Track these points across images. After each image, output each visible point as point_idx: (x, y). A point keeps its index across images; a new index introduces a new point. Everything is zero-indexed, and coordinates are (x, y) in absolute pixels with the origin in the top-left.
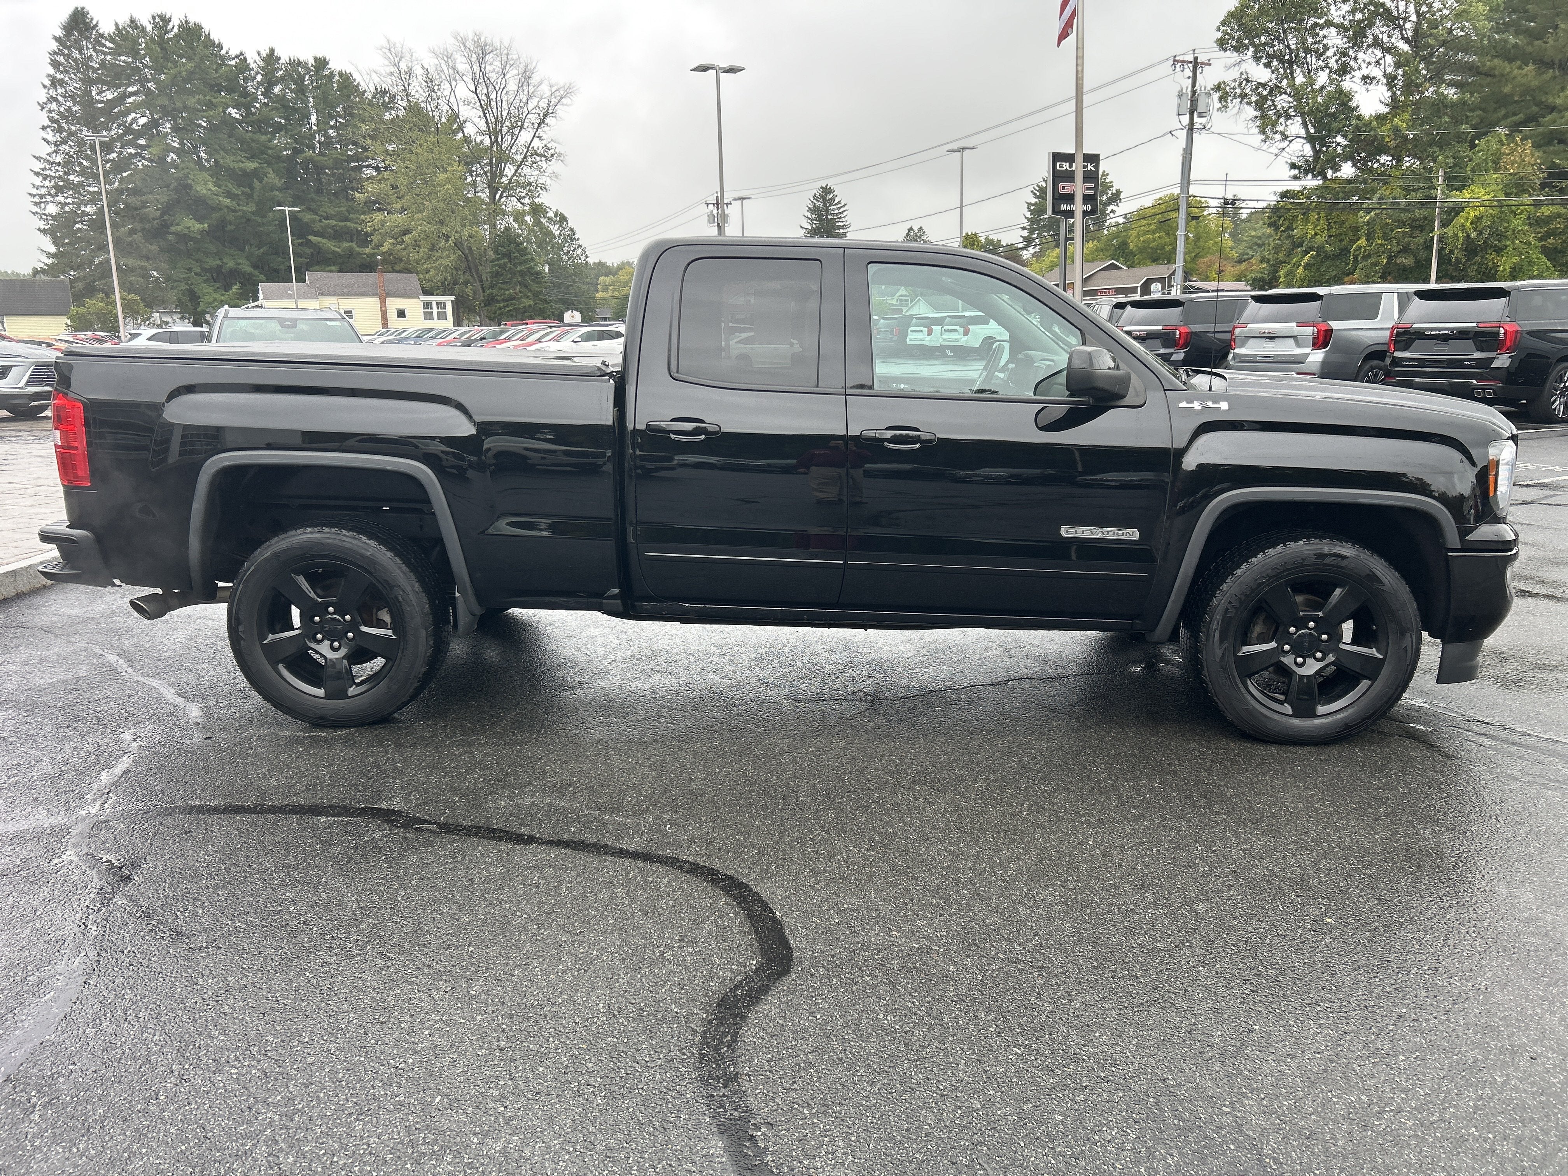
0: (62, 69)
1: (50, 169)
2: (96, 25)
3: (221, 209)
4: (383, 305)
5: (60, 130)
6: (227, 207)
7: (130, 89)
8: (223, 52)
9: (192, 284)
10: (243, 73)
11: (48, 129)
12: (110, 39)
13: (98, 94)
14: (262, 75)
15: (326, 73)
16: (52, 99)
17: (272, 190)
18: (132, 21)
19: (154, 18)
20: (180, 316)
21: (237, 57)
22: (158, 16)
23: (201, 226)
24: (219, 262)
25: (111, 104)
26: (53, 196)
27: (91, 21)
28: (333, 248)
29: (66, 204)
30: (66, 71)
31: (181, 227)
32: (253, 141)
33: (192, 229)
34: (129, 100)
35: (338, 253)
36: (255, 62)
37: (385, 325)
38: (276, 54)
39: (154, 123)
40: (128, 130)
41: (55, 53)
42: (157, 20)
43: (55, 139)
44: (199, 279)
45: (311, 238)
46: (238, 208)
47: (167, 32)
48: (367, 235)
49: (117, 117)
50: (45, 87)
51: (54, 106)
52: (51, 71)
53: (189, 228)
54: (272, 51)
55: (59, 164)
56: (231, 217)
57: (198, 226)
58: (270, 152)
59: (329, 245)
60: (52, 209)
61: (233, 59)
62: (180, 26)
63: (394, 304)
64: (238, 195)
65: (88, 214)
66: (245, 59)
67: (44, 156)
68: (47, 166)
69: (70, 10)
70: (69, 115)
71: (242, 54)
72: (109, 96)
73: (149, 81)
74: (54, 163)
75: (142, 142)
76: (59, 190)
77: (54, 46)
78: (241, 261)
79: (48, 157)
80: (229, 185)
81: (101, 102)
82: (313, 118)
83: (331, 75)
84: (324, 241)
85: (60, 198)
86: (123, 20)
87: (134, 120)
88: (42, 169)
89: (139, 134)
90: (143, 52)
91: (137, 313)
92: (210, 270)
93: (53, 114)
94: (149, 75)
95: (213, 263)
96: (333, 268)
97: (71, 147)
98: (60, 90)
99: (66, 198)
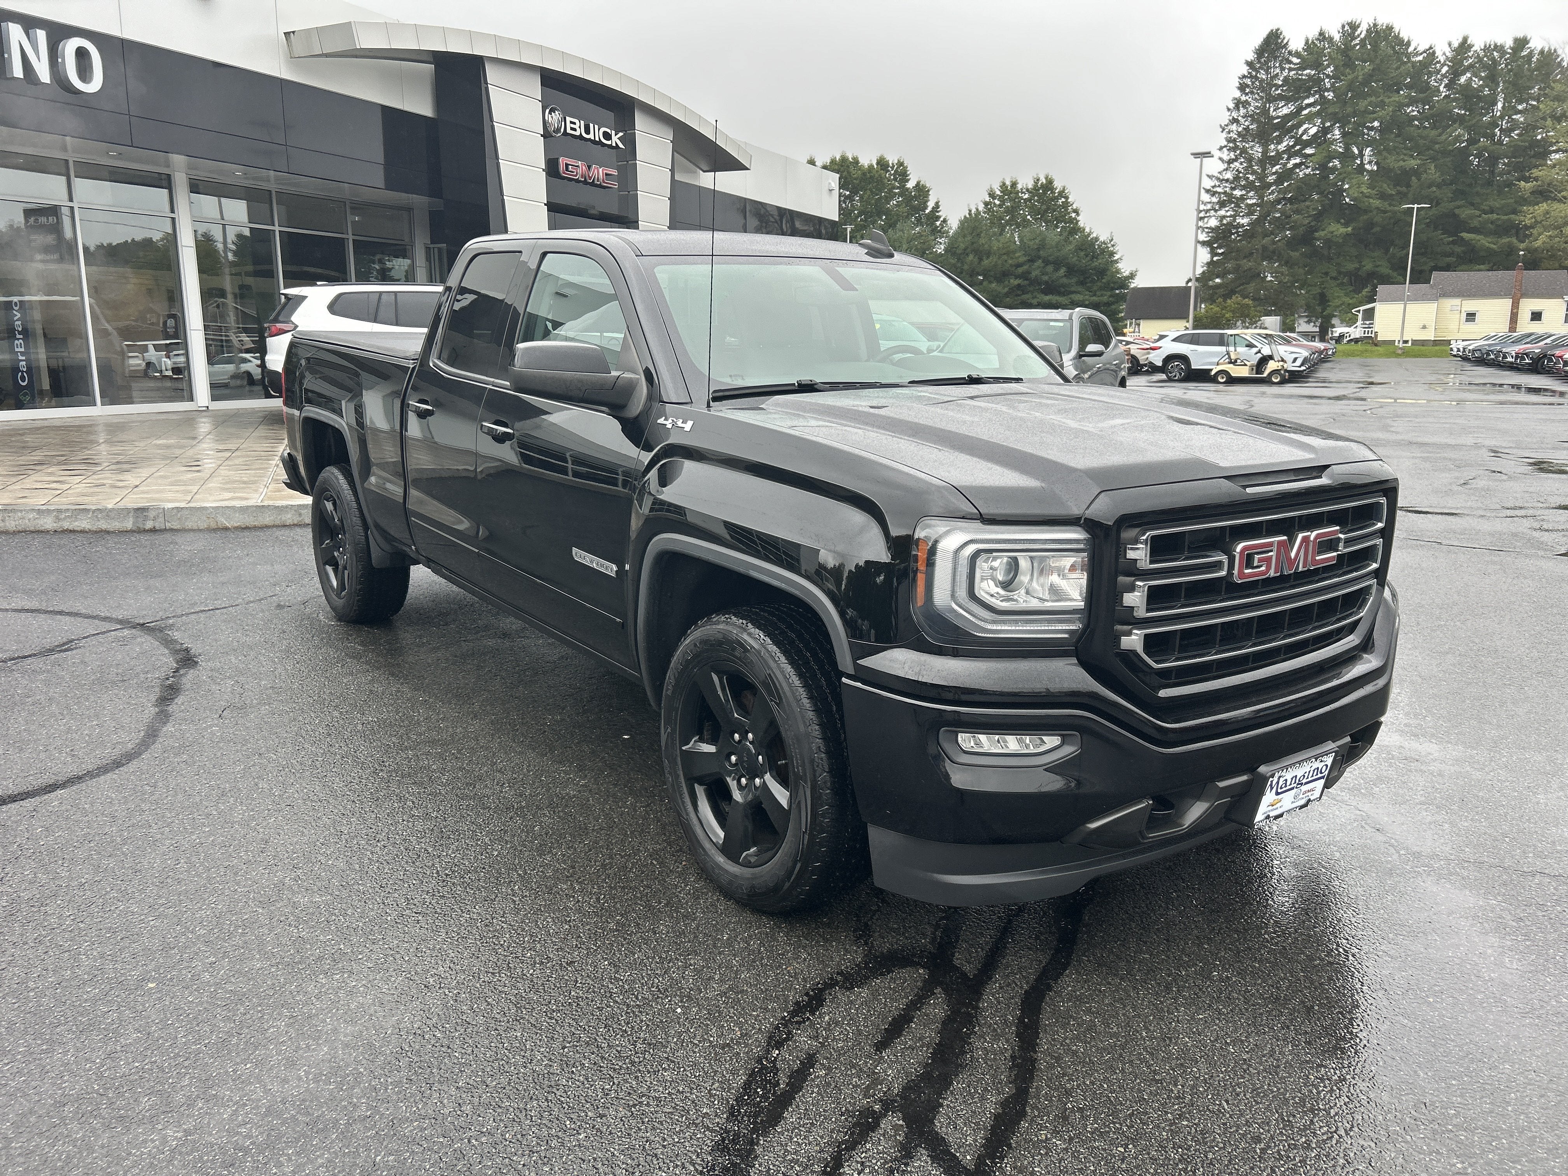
0: (1247, 90)
1: (1219, 186)
2: (1287, 44)
3: (1371, 211)
4: (1515, 306)
5: (1234, 149)
6: (1377, 208)
7: (1307, 101)
8: (1411, 49)
9: (1324, 288)
10: (1427, 67)
11: (1225, 149)
12: (1297, 55)
13: (1274, 110)
14: (1448, 66)
15: (1524, 53)
16: (1235, 121)
17: (1430, 186)
18: (1321, 34)
19: (1343, 26)
20: (1306, 320)
21: (1424, 52)
22: (1348, 24)
23: (1345, 230)
24: (1357, 266)
25: (1286, 118)
26: (1216, 211)
27: (1282, 41)
28: (1487, 244)
29: (1224, 217)
30: (1252, 93)
31: (1325, 232)
32: (1421, 137)
33: (1335, 233)
34: (1305, 112)
35: (1493, 249)
36: (1444, 54)
37: (1513, 327)
38: (1469, 42)
39: (1325, 131)
40: (1298, 141)
41: (1244, 77)
42: (1347, 27)
43: (1228, 158)
44: (1333, 283)
45: (1465, 235)
46: (1389, 208)
47: (1354, 38)
48: (1527, 227)
49: (1290, 130)
50: (1229, 109)
51: (1234, 127)
52: (1238, 94)
53: (1332, 233)
54: (1465, 39)
55: (1227, 180)
56: (1378, 219)
57: (1342, 230)
58: (1437, 146)
59: (1484, 242)
60: (1213, 223)
61: (1421, 54)
62: (1367, 31)
63: (1528, 306)
64: (1392, 195)
65: (1243, 226)
66: (1434, 53)
67: (1216, 174)
68: (1217, 184)
69: (1264, 34)
70: (1245, 135)
71: (1431, 48)
72: (1285, 111)
73: (1328, 90)
74: (1223, 180)
75: (1309, 151)
76: (1222, 204)
77: (1245, 70)
78: (1379, 263)
79: (1219, 175)
80: (1385, 185)
81: (1278, 117)
82: (1500, 105)
83: (1531, 54)
84: (1478, 237)
85: (1222, 212)
86: (1313, 34)
87: (1306, 131)
88: (1213, 187)
89: (1307, 144)
90: (1325, 63)
91: (1248, 316)
92: (1349, 274)
93: (1232, 135)
94: (1328, 85)
95: (1351, 266)
96: (1482, 267)
97: (1241, 163)
98: (1242, 111)
99: (1227, 211)
